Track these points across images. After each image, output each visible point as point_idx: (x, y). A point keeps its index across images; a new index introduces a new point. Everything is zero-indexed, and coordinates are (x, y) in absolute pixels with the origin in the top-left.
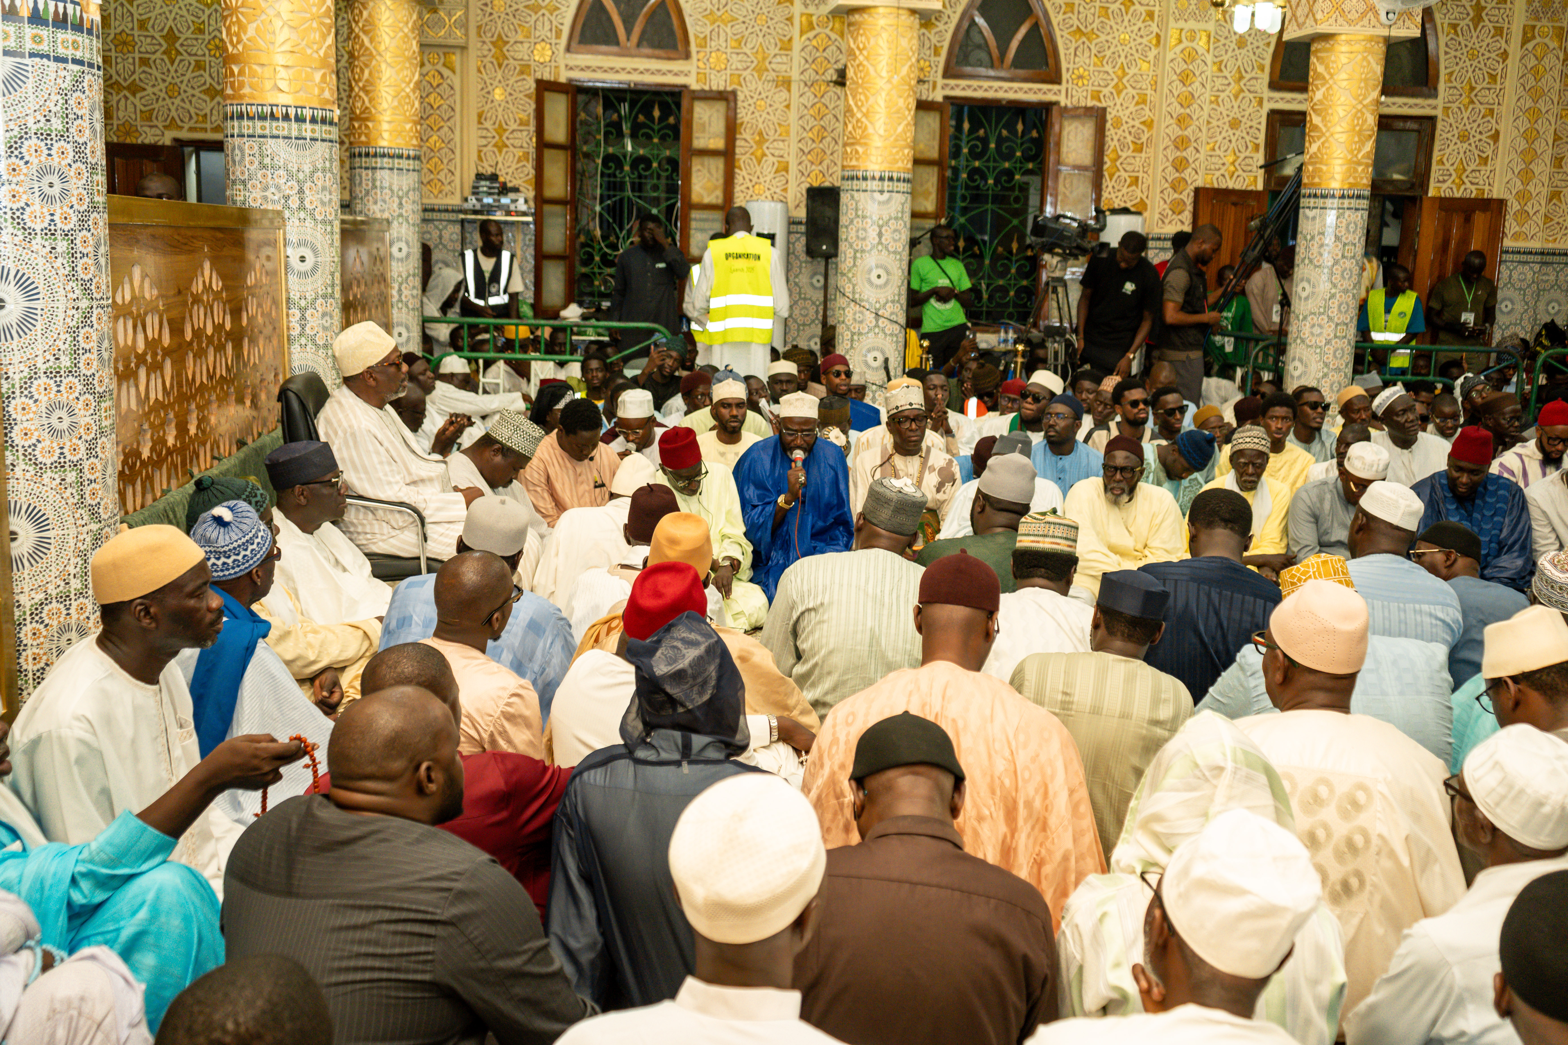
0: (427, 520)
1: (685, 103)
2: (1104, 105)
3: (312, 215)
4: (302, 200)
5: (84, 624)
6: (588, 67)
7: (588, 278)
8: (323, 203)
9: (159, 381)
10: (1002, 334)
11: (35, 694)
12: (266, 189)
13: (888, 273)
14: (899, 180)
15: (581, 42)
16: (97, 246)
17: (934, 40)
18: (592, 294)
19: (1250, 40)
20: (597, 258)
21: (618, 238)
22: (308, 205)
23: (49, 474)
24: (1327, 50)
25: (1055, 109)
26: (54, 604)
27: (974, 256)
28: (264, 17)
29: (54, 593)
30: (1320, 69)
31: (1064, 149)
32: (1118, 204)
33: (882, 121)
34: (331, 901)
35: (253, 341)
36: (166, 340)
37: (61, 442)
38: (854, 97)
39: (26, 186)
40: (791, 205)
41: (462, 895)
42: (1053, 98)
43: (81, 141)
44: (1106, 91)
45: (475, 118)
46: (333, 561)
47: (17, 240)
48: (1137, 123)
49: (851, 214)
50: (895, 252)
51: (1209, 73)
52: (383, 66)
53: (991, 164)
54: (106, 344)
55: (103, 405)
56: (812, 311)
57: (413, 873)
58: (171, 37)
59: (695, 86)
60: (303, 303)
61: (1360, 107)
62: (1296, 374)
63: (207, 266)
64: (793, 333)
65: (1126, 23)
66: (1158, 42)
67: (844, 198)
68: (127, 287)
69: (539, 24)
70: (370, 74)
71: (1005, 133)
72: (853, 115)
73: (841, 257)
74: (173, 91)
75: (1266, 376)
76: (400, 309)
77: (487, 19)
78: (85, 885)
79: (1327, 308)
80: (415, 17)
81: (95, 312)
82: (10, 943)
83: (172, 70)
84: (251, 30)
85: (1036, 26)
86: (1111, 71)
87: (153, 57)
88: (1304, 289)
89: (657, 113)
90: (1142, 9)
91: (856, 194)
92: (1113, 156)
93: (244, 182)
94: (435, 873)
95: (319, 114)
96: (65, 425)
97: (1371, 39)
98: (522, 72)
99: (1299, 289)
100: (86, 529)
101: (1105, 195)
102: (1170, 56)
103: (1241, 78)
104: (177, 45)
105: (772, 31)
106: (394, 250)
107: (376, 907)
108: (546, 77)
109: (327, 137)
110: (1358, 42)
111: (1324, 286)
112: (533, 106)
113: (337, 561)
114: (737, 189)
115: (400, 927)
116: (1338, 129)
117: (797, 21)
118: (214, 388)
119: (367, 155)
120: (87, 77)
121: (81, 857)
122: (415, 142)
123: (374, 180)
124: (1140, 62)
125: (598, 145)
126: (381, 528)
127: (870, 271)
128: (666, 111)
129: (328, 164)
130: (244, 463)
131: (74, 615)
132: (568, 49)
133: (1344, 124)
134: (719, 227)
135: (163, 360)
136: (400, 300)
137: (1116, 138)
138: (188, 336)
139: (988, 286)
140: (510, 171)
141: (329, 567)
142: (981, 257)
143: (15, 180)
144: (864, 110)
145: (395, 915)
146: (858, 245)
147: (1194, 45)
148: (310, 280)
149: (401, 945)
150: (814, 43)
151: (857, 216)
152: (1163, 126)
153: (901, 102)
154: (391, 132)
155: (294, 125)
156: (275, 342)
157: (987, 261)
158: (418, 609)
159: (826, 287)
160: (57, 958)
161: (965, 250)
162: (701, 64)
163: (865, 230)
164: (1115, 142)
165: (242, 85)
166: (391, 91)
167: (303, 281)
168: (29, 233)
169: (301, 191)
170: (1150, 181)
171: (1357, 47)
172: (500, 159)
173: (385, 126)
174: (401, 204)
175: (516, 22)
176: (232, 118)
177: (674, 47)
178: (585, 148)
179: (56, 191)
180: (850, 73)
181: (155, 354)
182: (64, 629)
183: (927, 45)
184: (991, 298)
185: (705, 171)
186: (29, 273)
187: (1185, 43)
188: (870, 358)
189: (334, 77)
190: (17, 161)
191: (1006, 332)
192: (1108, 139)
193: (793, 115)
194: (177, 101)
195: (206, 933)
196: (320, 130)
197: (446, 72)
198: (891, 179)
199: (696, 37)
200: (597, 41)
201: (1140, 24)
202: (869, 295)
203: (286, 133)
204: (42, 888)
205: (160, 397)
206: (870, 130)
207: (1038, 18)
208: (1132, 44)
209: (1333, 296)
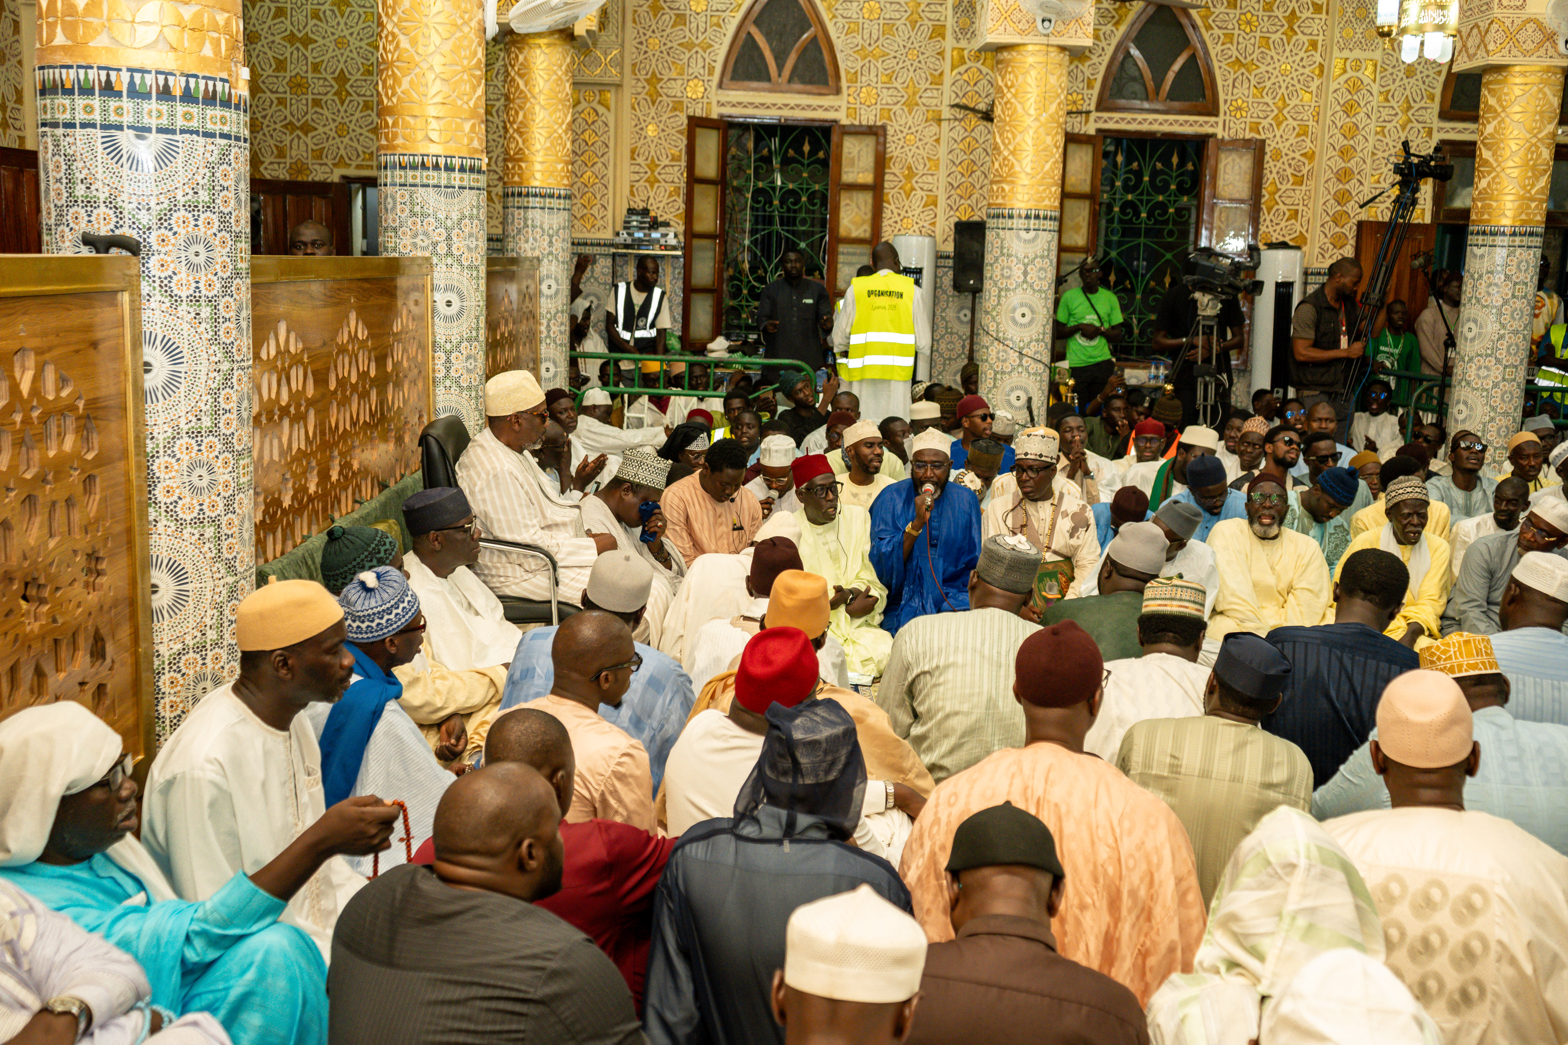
0: (560, 564)
1: (834, 138)
2: (1263, 137)
3: (459, 261)
4: (449, 247)
5: (218, 673)
6: (740, 103)
7: (736, 311)
8: (469, 249)
9: (302, 431)
10: (1153, 370)
11: (172, 739)
12: (415, 236)
13: (1033, 311)
14: (1045, 218)
15: (733, 78)
16: (239, 310)
17: (1087, 73)
18: (739, 327)
19: (1420, 68)
20: (745, 292)
21: (766, 272)
22: (455, 252)
23: (189, 529)
24: (1498, 82)
25: (1211, 142)
26: (191, 654)
27: (1125, 290)
28: (417, 70)
29: (191, 644)
30: (1492, 101)
31: (1220, 183)
32: (1275, 238)
33: (1029, 159)
34: (428, 975)
35: (398, 385)
36: (310, 392)
37: (201, 498)
38: (1001, 135)
39: (174, 255)
40: (939, 239)
41: (555, 975)
42: (1210, 130)
43: (226, 211)
44: (1265, 123)
45: (627, 153)
46: (465, 605)
47: (164, 307)
48: (1297, 155)
49: (997, 252)
50: (1040, 291)
51: (1374, 103)
52: (537, 108)
53: (1145, 198)
54: (245, 404)
55: (241, 462)
56: (958, 346)
57: (508, 951)
58: (342, 79)
59: (845, 121)
60: (448, 346)
61: (1534, 140)
62: (1461, 417)
63: (353, 316)
64: (939, 367)
65: (1287, 53)
66: (1322, 71)
67: (990, 236)
68: (272, 343)
69: (693, 61)
70: (525, 116)
71: (1159, 165)
72: (1000, 153)
73: (985, 294)
74: (342, 130)
75: (1429, 418)
76: (548, 345)
77: (642, 57)
78: (198, 943)
79: (1494, 349)
80: (568, 60)
81: (236, 373)
82: (120, 1005)
83: (342, 110)
84: (405, 84)
85: (1193, 58)
86: (1270, 102)
87: (325, 98)
88: (1470, 329)
89: (806, 148)
90: (1305, 38)
91: (1001, 232)
92: (1271, 189)
93: (395, 230)
94: (528, 952)
95: (468, 163)
96: (204, 483)
97: (1548, 69)
98: (674, 109)
99: (1465, 330)
100: (222, 582)
101: (1263, 228)
102: (1334, 86)
103: (1410, 108)
104: (348, 86)
105: (923, 65)
106: (544, 287)
107: (472, 984)
108: (698, 113)
109: (475, 185)
110: (1532, 73)
111: (1491, 327)
112: (685, 142)
113: (469, 604)
114: (885, 223)
115: (494, 1005)
116: (1510, 164)
117: (948, 55)
118: (357, 434)
119: (520, 195)
120: (234, 150)
121: (196, 916)
122: (565, 182)
123: (526, 219)
124: (1301, 93)
125: (748, 179)
126: (514, 571)
127: (1014, 310)
128: (816, 146)
129: (475, 211)
130: (384, 506)
131: (210, 665)
132: (720, 86)
133: (1516, 159)
134: (867, 260)
135: (307, 411)
136: (548, 336)
137: (1275, 171)
138: (332, 386)
139: (1139, 321)
140: (661, 205)
141: (461, 612)
142: (1133, 290)
143: (163, 250)
144: (1011, 147)
145: (489, 992)
146: (1002, 284)
147: (1359, 74)
148: (455, 324)
149: (494, 1022)
150: (965, 77)
151: (1003, 254)
152: (1325, 158)
153: (1049, 140)
154: (543, 172)
155: (444, 174)
156: (420, 385)
157: (1139, 296)
158: (541, 662)
159: (972, 322)
160: (166, 1019)
161: (1116, 284)
162: (851, 99)
163: (1009, 268)
164: (1274, 175)
165: (395, 135)
166: (544, 132)
167: (449, 325)
168: (176, 300)
169: (449, 238)
170: (1310, 214)
171: (1532, 79)
172: (652, 194)
173: (538, 167)
174: (551, 242)
175: (670, 59)
176: (386, 168)
177: (826, 83)
178: (735, 183)
179: (201, 259)
180: (998, 111)
181: (299, 405)
182: (200, 678)
183: (1080, 79)
184: (1142, 333)
185: (853, 205)
186: (175, 338)
187: (1350, 73)
188: (1013, 398)
189: (483, 126)
190: (166, 232)
191: (1157, 368)
192: (1266, 172)
193: (943, 150)
194: (346, 140)
195: (311, 996)
196: (468, 179)
197: (601, 110)
198: (1037, 217)
199: (847, 72)
200: (749, 77)
201: (1302, 54)
202: (1013, 333)
203: (435, 182)
204: (158, 945)
205: (303, 447)
206: (1017, 168)
207: (1195, 49)
208: (1294, 74)
209: (1501, 337)
